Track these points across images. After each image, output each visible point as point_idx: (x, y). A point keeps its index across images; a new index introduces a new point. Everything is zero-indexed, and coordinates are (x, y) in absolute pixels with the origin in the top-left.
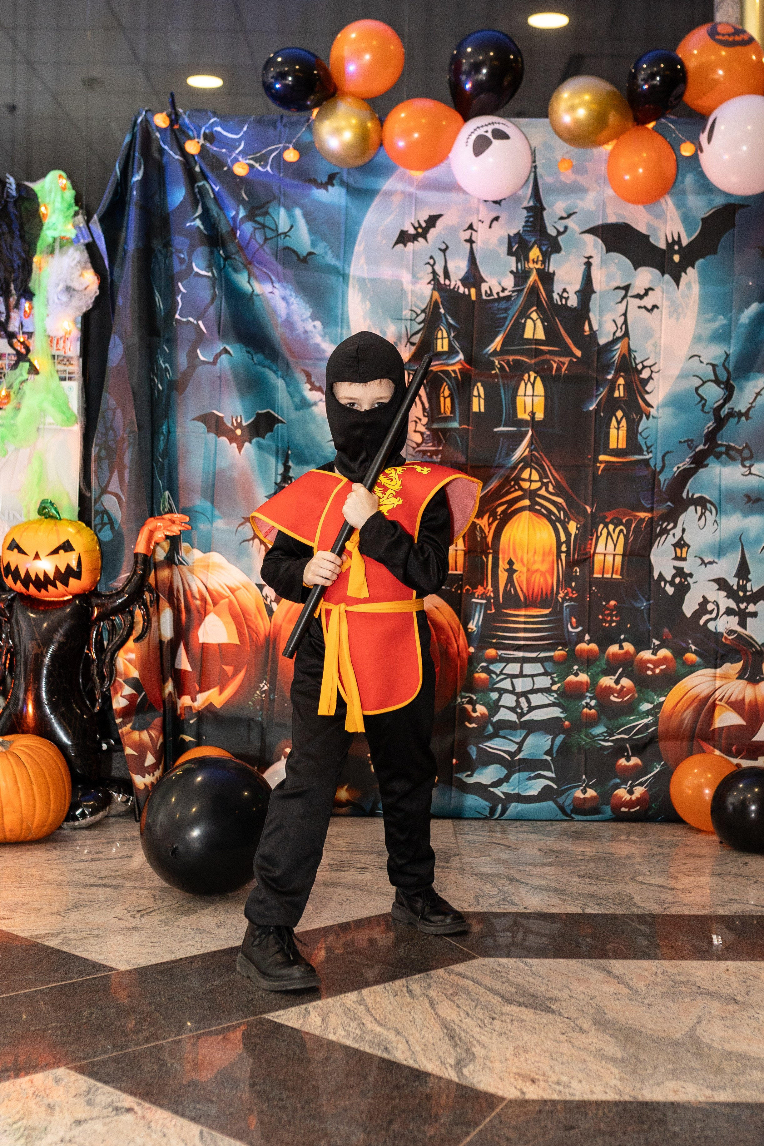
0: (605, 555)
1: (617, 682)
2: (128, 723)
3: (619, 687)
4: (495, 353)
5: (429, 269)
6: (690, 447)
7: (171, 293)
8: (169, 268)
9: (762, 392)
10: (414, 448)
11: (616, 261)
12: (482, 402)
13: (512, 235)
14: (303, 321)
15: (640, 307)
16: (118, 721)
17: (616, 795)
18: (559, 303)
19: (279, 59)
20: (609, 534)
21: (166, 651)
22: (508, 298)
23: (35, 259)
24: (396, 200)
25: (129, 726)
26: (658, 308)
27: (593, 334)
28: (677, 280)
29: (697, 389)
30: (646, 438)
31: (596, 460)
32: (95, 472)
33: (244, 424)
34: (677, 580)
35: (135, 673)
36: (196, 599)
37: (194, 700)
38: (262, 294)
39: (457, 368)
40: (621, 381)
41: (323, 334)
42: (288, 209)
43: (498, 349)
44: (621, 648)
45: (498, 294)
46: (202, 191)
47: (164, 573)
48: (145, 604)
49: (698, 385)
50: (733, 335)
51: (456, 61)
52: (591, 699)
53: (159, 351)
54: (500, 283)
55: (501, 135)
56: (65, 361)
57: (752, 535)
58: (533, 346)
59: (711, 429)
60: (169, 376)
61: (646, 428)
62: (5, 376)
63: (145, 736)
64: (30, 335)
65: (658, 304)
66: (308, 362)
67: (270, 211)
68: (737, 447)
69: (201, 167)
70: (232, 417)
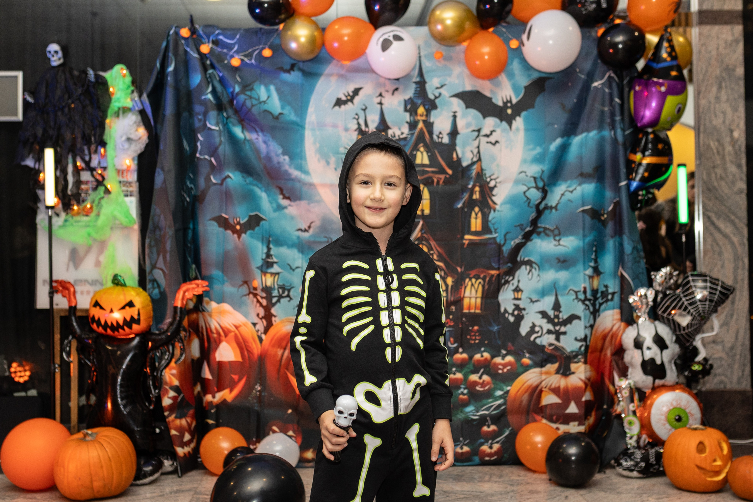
0: (470, 298)
1: (480, 378)
2: (172, 414)
3: (481, 381)
5: (356, 122)
6: (521, 229)
7: (193, 140)
8: (191, 125)
9: (565, 194)
11: (472, 114)
13: (406, 99)
14: (278, 155)
15: (488, 142)
16: (166, 414)
17: (482, 450)
18: (437, 141)
20: (472, 285)
21: (196, 366)
22: (405, 139)
23: (107, 121)
24: (334, 80)
25: (173, 416)
26: (498, 142)
27: (459, 160)
28: (510, 124)
29: (525, 193)
30: (494, 224)
31: (462, 238)
32: (148, 255)
33: (242, 222)
34: (516, 313)
35: (176, 383)
36: (213, 332)
37: (214, 397)
38: (251, 140)
40: (477, 189)
41: (289, 164)
42: (267, 86)
44: (482, 356)
45: (399, 136)
46: (212, 76)
47: (193, 317)
48: (181, 339)
49: (525, 190)
50: (546, 159)
52: (465, 389)
53: (187, 177)
54: (400, 129)
55: (398, 38)
56: (128, 184)
57: (561, 283)
58: (421, 169)
59: (534, 217)
60: (193, 192)
61: (494, 218)
62: (89, 195)
63: (184, 422)
64: (105, 168)
65: (499, 140)
66: (281, 181)
67: (255, 87)
68: (550, 228)
69: (211, 61)
70: (234, 218)
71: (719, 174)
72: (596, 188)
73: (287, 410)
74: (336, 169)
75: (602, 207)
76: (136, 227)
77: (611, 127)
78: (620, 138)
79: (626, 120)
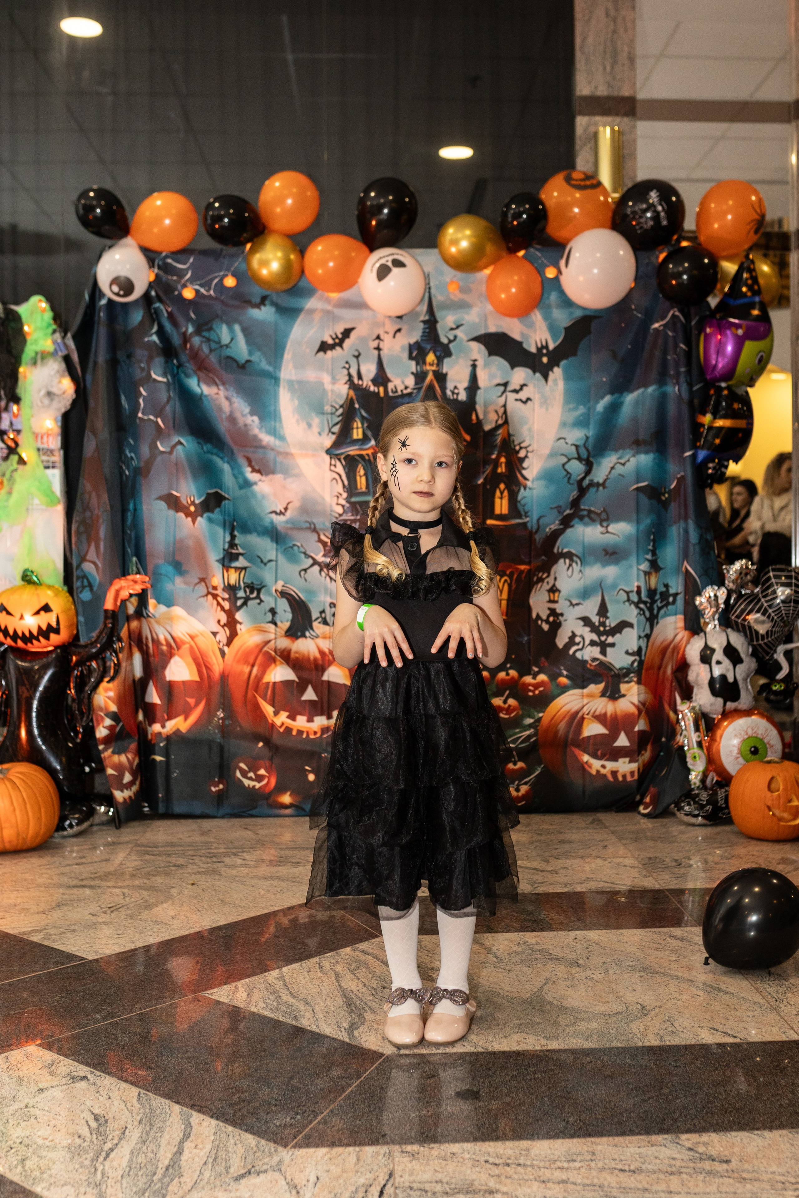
1: (505, 702)
2: (109, 749)
3: (506, 706)
5: (345, 372)
6: (559, 512)
7: (134, 396)
8: (132, 375)
9: (616, 467)
11: (497, 363)
13: (412, 343)
14: (244, 416)
15: (517, 400)
16: (101, 747)
18: (452, 398)
19: (217, 205)
21: (139, 688)
22: (410, 394)
23: (21, 370)
24: (317, 316)
25: (110, 751)
26: (531, 400)
27: (480, 423)
28: (546, 377)
29: (564, 465)
30: (524, 506)
32: (76, 544)
33: (197, 502)
34: (552, 619)
35: (113, 708)
36: (162, 645)
37: (163, 727)
38: (209, 395)
39: (370, 452)
40: (503, 460)
41: (260, 427)
42: (229, 325)
44: (508, 674)
45: (402, 391)
46: (157, 311)
47: (134, 624)
49: (564, 462)
50: (592, 421)
51: (362, 202)
53: (125, 444)
54: (403, 382)
55: (398, 264)
56: (49, 452)
57: (609, 581)
59: (575, 497)
60: (134, 463)
61: (524, 498)
63: (123, 758)
64: (18, 432)
65: (532, 397)
66: (247, 449)
67: (214, 326)
68: (597, 511)
69: (156, 292)
70: (187, 497)
72: (655, 459)
73: (258, 744)
74: (319, 433)
75: (663, 483)
77: (675, 381)
78: (685, 395)
79: (695, 371)
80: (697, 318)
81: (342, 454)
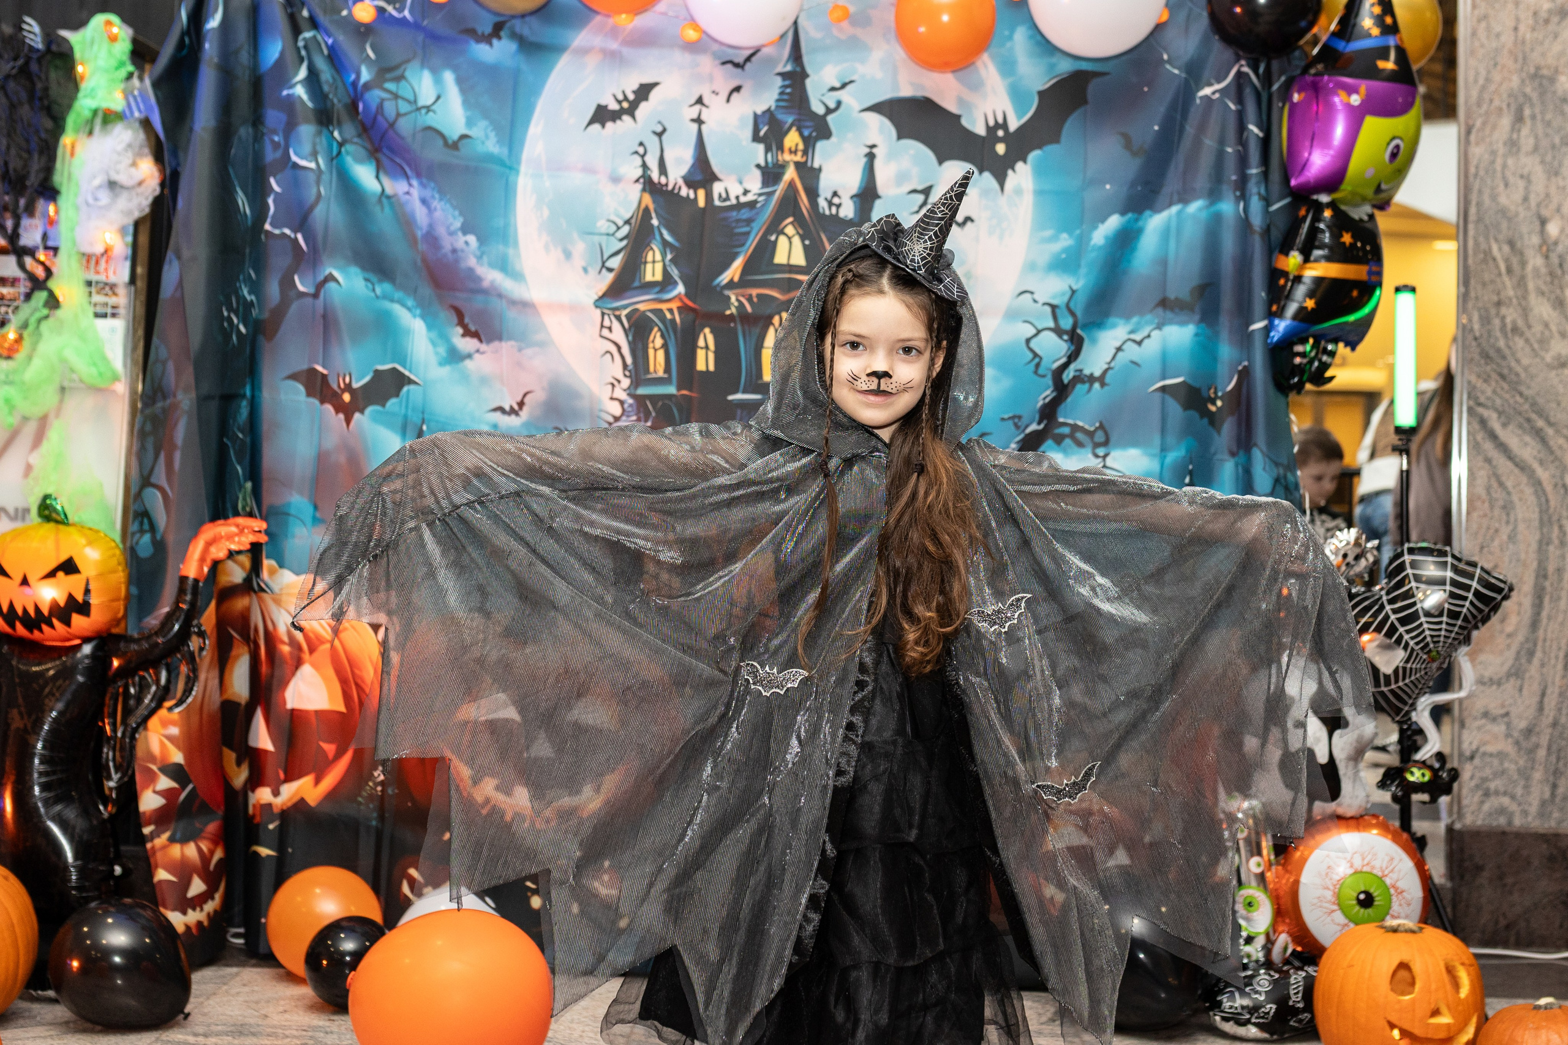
4: (731, 285)
5: (638, 161)
6: (1017, 426)
7: (258, 193)
8: (258, 156)
9: (1124, 347)
10: (610, 424)
11: (912, 152)
12: (711, 356)
13: (759, 112)
14: (452, 234)
18: (827, 212)
21: (237, 720)
22: (752, 205)
23: (66, 140)
24: (592, 63)
25: (165, 837)
26: (972, 221)
28: (1001, 179)
29: (1028, 341)
32: (137, 454)
33: (357, 385)
35: (177, 756)
36: (284, 643)
37: (276, 793)
38: (396, 196)
39: (674, 305)
41: (478, 253)
42: (435, 72)
43: (736, 279)
45: (737, 198)
46: (309, 44)
47: (237, 605)
49: (1029, 335)
50: (1083, 263)
53: (241, 277)
54: (741, 183)
56: (107, 289)
58: (787, 276)
59: (1047, 400)
60: (255, 313)
62: (17, 308)
63: (191, 850)
64: (55, 250)
65: (973, 217)
66: (459, 294)
67: (408, 74)
68: (1087, 427)
69: (310, 11)
70: (338, 376)
71: (1508, 320)
72: (1197, 335)
74: (585, 270)
75: (1211, 379)
76: (121, 388)
77: (1238, 193)
78: (1257, 220)
79: (1275, 176)
80: (1283, 79)
81: (625, 307)
